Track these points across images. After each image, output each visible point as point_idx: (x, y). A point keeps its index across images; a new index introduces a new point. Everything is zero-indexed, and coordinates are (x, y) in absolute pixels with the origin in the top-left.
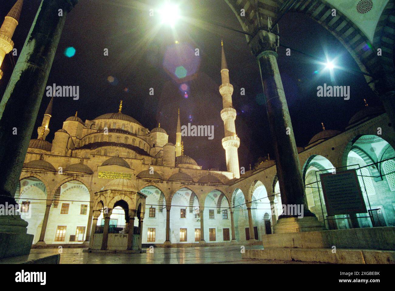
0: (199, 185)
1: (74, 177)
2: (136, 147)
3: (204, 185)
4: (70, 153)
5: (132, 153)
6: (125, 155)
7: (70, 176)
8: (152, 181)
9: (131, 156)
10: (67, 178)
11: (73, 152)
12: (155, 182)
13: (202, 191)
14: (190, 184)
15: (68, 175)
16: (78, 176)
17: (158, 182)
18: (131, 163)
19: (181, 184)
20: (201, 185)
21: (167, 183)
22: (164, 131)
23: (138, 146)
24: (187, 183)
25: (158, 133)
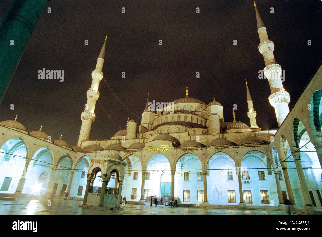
0: (233, 147)
1: (131, 153)
2: (189, 122)
3: (239, 147)
4: (142, 135)
5: (182, 128)
6: (175, 131)
7: (128, 152)
8: (188, 149)
9: (181, 131)
10: (126, 154)
11: (144, 134)
12: (190, 150)
13: (237, 153)
14: (224, 148)
15: (127, 152)
16: (133, 152)
17: (193, 149)
18: (180, 137)
19: (215, 148)
20: (236, 147)
21: (201, 149)
22: (218, 103)
23: (190, 121)
24: (220, 147)
25: (211, 106)
